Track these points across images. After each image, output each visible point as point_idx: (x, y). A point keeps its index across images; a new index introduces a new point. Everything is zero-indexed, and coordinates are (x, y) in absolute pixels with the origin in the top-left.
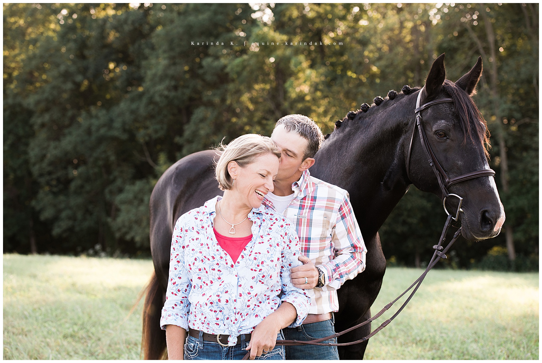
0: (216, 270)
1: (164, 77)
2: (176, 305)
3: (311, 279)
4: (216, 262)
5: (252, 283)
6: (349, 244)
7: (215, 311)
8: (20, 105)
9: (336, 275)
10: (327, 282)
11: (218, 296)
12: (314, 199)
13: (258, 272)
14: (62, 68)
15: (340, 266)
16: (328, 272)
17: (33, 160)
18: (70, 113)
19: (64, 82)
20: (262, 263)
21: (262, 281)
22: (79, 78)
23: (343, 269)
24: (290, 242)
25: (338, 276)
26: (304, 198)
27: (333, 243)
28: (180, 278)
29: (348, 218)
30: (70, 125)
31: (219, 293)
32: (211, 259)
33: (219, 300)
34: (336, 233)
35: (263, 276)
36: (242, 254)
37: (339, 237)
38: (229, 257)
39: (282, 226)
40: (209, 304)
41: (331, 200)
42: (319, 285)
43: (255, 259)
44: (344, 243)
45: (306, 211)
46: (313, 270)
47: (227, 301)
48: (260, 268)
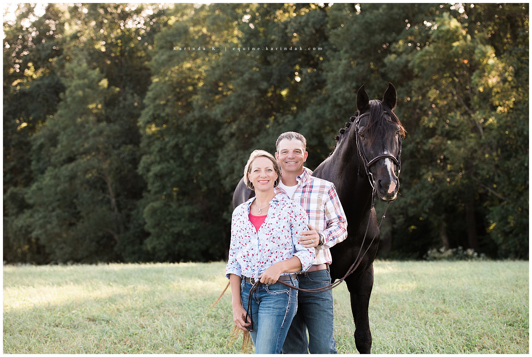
0: (247, 236)
1: (345, 78)
2: (233, 262)
3: (315, 240)
4: (247, 232)
5: (267, 242)
6: (336, 216)
7: (247, 261)
8: (207, 116)
9: (330, 238)
10: (325, 242)
11: (248, 252)
12: (311, 187)
13: (270, 235)
14: (247, 76)
15: (332, 232)
16: (326, 236)
17: (224, 172)
18: (257, 121)
19: (249, 90)
20: (273, 229)
21: (274, 241)
22: (264, 85)
23: (334, 234)
24: (296, 217)
25: (332, 238)
26: (305, 187)
27: (326, 216)
28: (234, 245)
29: (334, 198)
30: (258, 133)
31: (248, 250)
32: (245, 230)
33: (248, 255)
34: (328, 208)
35: (274, 238)
36: (262, 225)
37: (330, 211)
38: (254, 228)
39: (290, 207)
40: (243, 257)
41: (323, 187)
42: (321, 244)
43: (268, 227)
44: (333, 216)
45: (306, 194)
46: (315, 234)
47: (253, 255)
48: (271, 233)
